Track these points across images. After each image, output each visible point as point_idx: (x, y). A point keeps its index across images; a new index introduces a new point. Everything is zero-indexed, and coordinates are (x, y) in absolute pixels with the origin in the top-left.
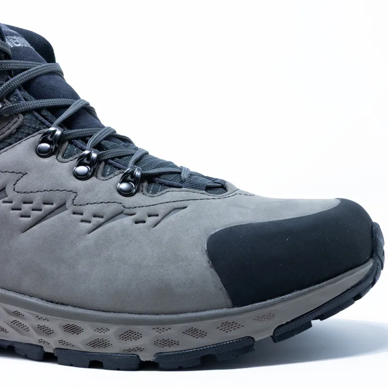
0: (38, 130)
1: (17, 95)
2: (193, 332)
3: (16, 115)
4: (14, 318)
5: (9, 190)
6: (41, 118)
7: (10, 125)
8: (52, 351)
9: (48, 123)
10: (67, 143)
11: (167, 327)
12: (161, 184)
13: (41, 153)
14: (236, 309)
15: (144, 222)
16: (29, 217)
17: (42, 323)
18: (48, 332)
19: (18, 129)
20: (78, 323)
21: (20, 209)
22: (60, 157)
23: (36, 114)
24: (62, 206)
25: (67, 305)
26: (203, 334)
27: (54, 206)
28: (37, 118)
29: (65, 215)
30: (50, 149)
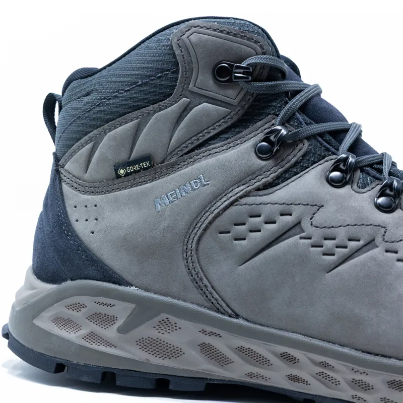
0: (324, 157)
1: (298, 119)
3: (301, 141)
5: (306, 224)
6: (325, 144)
7: (296, 151)
9: (333, 150)
10: (359, 171)
13: (335, 183)
16: (333, 255)
18: (366, 388)
19: (304, 156)
21: (322, 246)
22: (355, 186)
23: (320, 139)
24: (370, 244)
25: (390, 357)
27: (361, 243)
28: (321, 144)
29: (377, 252)
30: (343, 178)
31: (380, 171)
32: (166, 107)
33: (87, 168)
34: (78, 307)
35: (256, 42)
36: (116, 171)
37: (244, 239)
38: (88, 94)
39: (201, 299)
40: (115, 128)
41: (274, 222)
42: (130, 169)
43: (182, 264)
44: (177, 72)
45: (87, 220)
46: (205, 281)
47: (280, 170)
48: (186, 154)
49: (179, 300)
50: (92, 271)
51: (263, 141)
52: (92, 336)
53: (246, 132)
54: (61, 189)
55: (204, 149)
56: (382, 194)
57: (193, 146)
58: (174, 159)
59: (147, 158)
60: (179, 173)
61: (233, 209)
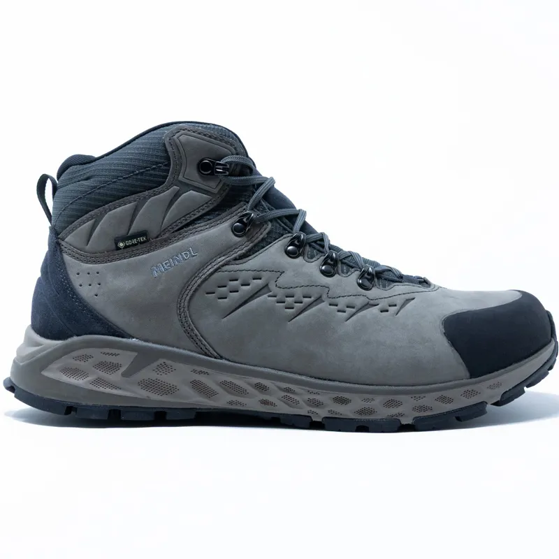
0: (282, 235)
1: (263, 206)
2: (443, 399)
3: (266, 222)
4: (286, 394)
5: (272, 286)
6: (283, 225)
7: (262, 230)
8: (320, 420)
9: (288, 229)
10: (308, 246)
11: (422, 395)
12: (386, 279)
13: (291, 254)
14: (474, 380)
15: (387, 311)
16: (293, 308)
17: (312, 397)
18: (318, 404)
19: (268, 234)
20: (346, 395)
21: (284, 302)
22: (306, 257)
23: (279, 221)
24: (319, 300)
25: (334, 381)
26: (450, 401)
27: (312, 299)
28: (280, 225)
29: (323, 306)
30: (297, 251)
31: (323, 246)
32: (160, 193)
33: (89, 241)
34: (85, 358)
35: (231, 145)
36: (116, 244)
37: (226, 298)
38: (87, 179)
39: (192, 346)
40: (115, 208)
41: (249, 285)
42: (129, 243)
43: (176, 318)
44: (169, 165)
45: (90, 285)
46: (196, 331)
47: (251, 245)
48: (176, 231)
49: (173, 347)
50: (97, 327)
51: (237, 222)
52: (99, 381)
53: (224, 214)
54: (62, 258)
55: (191, 227)
56: (325, 263)
57: (182, 225)
58: (167, 235)
59: (143, 233)
60: (170, 246)
61: (216, 275)
